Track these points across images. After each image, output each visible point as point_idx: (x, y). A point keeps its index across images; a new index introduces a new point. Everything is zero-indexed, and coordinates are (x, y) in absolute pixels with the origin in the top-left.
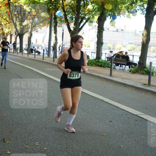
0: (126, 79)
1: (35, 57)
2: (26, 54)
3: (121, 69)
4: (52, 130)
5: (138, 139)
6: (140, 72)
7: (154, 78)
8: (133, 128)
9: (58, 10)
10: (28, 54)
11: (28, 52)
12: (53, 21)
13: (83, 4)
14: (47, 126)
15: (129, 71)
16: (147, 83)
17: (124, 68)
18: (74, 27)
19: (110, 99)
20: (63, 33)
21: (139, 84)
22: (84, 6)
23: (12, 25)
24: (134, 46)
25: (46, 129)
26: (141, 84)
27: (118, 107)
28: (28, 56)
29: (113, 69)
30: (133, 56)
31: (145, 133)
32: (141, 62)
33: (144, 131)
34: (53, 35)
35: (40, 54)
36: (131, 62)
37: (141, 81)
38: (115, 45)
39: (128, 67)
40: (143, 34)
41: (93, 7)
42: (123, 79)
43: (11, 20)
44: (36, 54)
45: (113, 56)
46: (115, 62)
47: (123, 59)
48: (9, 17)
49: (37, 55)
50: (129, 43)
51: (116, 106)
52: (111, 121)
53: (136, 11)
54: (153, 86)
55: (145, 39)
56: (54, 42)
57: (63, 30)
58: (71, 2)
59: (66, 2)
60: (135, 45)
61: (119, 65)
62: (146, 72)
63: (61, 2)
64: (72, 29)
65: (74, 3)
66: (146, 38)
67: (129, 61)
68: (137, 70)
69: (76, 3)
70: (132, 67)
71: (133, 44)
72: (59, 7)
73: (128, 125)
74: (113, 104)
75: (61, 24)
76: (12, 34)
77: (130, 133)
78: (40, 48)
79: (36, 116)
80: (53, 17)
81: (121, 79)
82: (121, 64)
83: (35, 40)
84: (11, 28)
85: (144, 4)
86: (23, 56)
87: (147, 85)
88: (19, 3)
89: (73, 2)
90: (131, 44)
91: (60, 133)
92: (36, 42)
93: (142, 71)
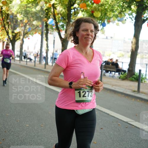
0: (116, 85)
1: (27, 64)
2: (18, 60)
3: (111, 76)
4: (43, 138)
5: (128, 146)
6: (129, 79)
7: (143, 85)
8: (124, 136)
9: (50, 18)
10: (20, 60)
11: (20, 59)
12: (44, 28)
13: (74, 12)
14: (39, 134)
15: (118, 78)
16: (136, 89)
17: (113, 75)
18: (65, 35)
19: (100, 106)
20: (54, 40)
21: (129, 90)
22: (75, 14)
23: (4, 32)
24: (123, 53)
25: (38, 137)
26: (130, 91)
27: (108, 114)
28: (20, 63)
29: (103, 76)
30: (123, 63)
31: (135, 141)
32: (131, 69)
33: (135, 139)
34: (45, 42)
35: (32, 61)
36: (120, 69)
37: (131, 88)
38: (104, 52)
39: (117, 74)
40: (132, 42)
41: (84, 15)
42: (113, 85)
43: (3, 27)
44: (28, 60)
45: (103, 63)
46: (105, 69)
47: (112, 66)
48: (2, 25)
49: (29, 62)
50: (118, 50)
51: (106, 113)
52: (101, 129)
53: (126, 20)
54: (142, 93)
55: (134, 47)
56: (46, 50)
57: (54, 38)
58: (62, 11)
59: (57, 11)
60: (124, 51)
61: (109, 72)
62: (135, 79)
63: (52, 10)
64: (63, 37)
65: (65, 12)
66: (135, 45)
67: (118, 68)
68: (126, 77)
69: (67, 11)
70: (121, 74)
71: (122, 51)
72: (51, 15)
73: (119, 133)
74: (104, 111)
75: (52, 32)
76: (4, 41)
77: (120, 140)
78: (32, 54)
79: (28, 123)
80: (45, 24)
81: (111, 86)
82: (111, 71)
83: (27, 47)
84: (3, 35)
85: (132, 12)
86: (15, 63)
87: (136, 92)
88: (11, 11)
89: (63, 10)
90: (120, 50)
91: (52, 140)
92: (28, 49)
93: (131, 77)
